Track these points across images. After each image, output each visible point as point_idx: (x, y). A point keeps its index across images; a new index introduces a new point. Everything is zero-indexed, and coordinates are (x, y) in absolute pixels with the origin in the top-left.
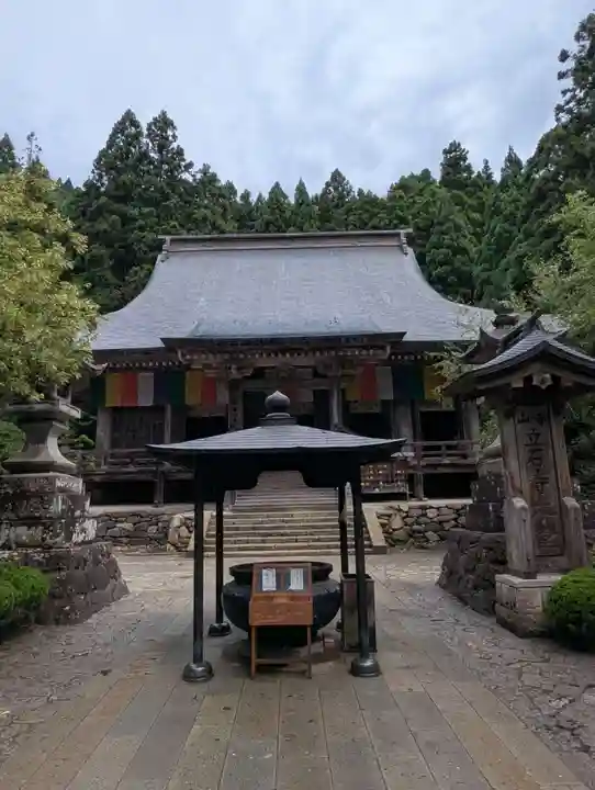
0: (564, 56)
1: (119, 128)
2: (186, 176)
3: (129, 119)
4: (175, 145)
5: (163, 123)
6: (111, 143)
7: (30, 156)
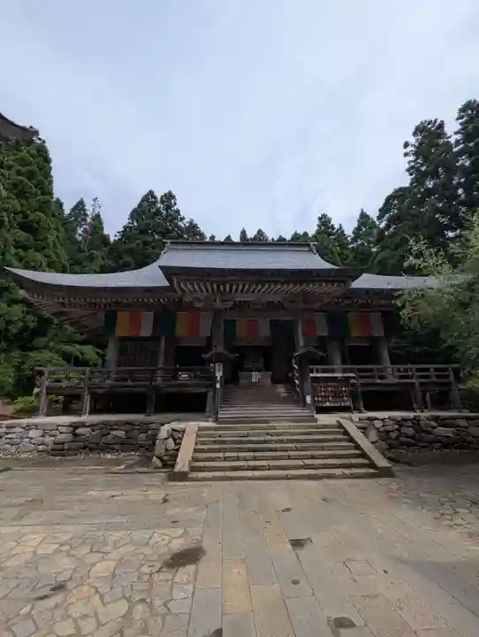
0: (406, 145)
1: (145, 199)
2: (181, 224)
3: (151, 193)
4: (175, 208)
5: (169, 197)
6: (140, 205)
7: (94, 210)
